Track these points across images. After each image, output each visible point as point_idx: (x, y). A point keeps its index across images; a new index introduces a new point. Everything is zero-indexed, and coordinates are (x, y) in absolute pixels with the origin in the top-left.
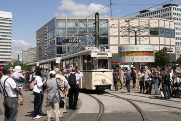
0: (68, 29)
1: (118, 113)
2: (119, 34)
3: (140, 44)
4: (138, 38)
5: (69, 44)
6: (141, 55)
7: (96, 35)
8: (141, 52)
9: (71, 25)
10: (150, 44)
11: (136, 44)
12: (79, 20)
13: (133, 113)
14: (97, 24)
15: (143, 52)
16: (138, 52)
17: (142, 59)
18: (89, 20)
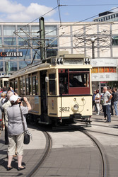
0: (5, 38)
1: (70, 149)
2: (72, 44)
3: (99, 57)
4: (96, 50)
5: (6, 58)
6: (100, 72)
7: (40, 48)
8: (100, 67)
9: (9, 33)
10: (112, 57)
11: (93, 58)
12: (18, 26)
13: (89, 148)
14: (42, 32)
15: (103, 67)
16: (97, 68)
17: (102, 77)
18: (32, 26)
